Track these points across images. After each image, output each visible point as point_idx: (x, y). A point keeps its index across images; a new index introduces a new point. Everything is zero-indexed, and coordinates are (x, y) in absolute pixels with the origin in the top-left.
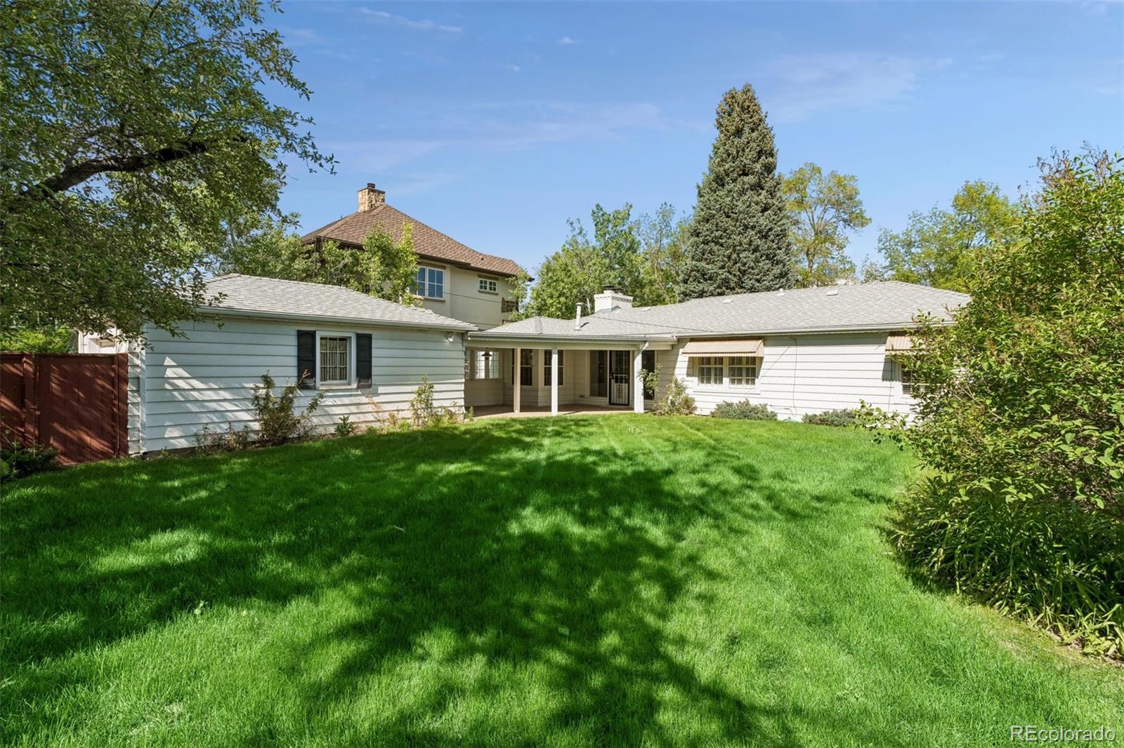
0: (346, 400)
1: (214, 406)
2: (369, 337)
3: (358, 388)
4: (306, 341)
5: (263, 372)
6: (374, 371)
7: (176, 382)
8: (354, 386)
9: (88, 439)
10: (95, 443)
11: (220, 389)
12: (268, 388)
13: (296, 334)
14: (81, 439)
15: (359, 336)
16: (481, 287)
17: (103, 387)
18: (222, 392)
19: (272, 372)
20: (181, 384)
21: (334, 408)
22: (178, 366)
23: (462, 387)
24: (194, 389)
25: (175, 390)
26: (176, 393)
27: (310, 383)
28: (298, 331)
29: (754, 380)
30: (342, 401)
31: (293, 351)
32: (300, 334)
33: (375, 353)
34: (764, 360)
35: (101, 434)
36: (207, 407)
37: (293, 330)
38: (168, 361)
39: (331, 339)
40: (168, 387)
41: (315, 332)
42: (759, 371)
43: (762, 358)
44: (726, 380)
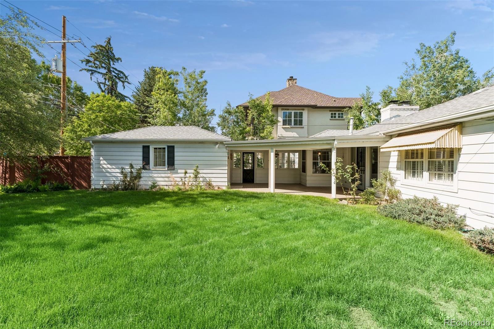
0: (163, 175)
1: (114, 174)
2: (173, 147)
3: (168, 170)
4: (146, 150)
5: (130, 162)
6: (176, 162)
7: (103, 165)
8: (166, 169)
9: (83, 183)
10: (84, 184)
11: (116, 168)
12: (131, 168)
13: (142, 147)
14: (81, 183)
15: (168, 147)
16: (332, 117)
17: (86, 166)
18: (117, 169)
19: (133, 162)
20: (105, 166)
21: (157, 178)
22: (104, 160)
23: (226, 172)
24: (108, 168)
25: (103, 168)
26: (103, 169)
27: (147, 167)
28: (143, 146)
29: (452, 175)
30: (160, 175)
31: (141, 154)
32: (144, 147)
33: (176, 154)
34: (463, 151)
35: (86, 181)
36: (112, 175)
37: (141, 146)
38: (101, 158)
39: (159, 149)
40: (101, 167)
41: (149, 146)
42: (457, 165)
43: (459, 150)
44: (426, 174)
